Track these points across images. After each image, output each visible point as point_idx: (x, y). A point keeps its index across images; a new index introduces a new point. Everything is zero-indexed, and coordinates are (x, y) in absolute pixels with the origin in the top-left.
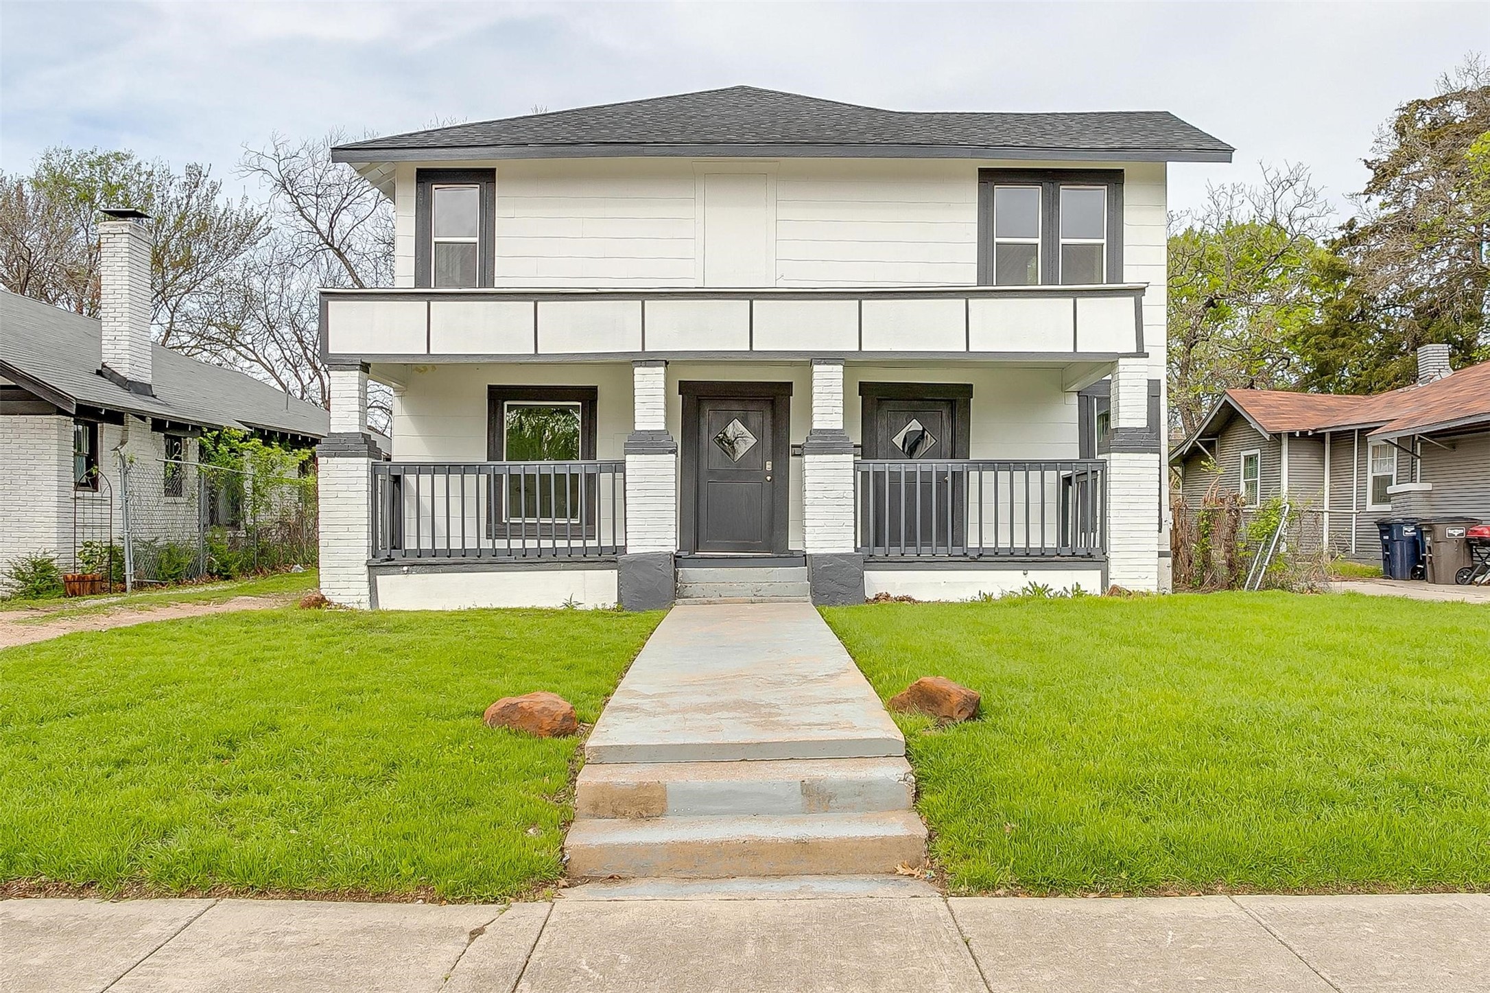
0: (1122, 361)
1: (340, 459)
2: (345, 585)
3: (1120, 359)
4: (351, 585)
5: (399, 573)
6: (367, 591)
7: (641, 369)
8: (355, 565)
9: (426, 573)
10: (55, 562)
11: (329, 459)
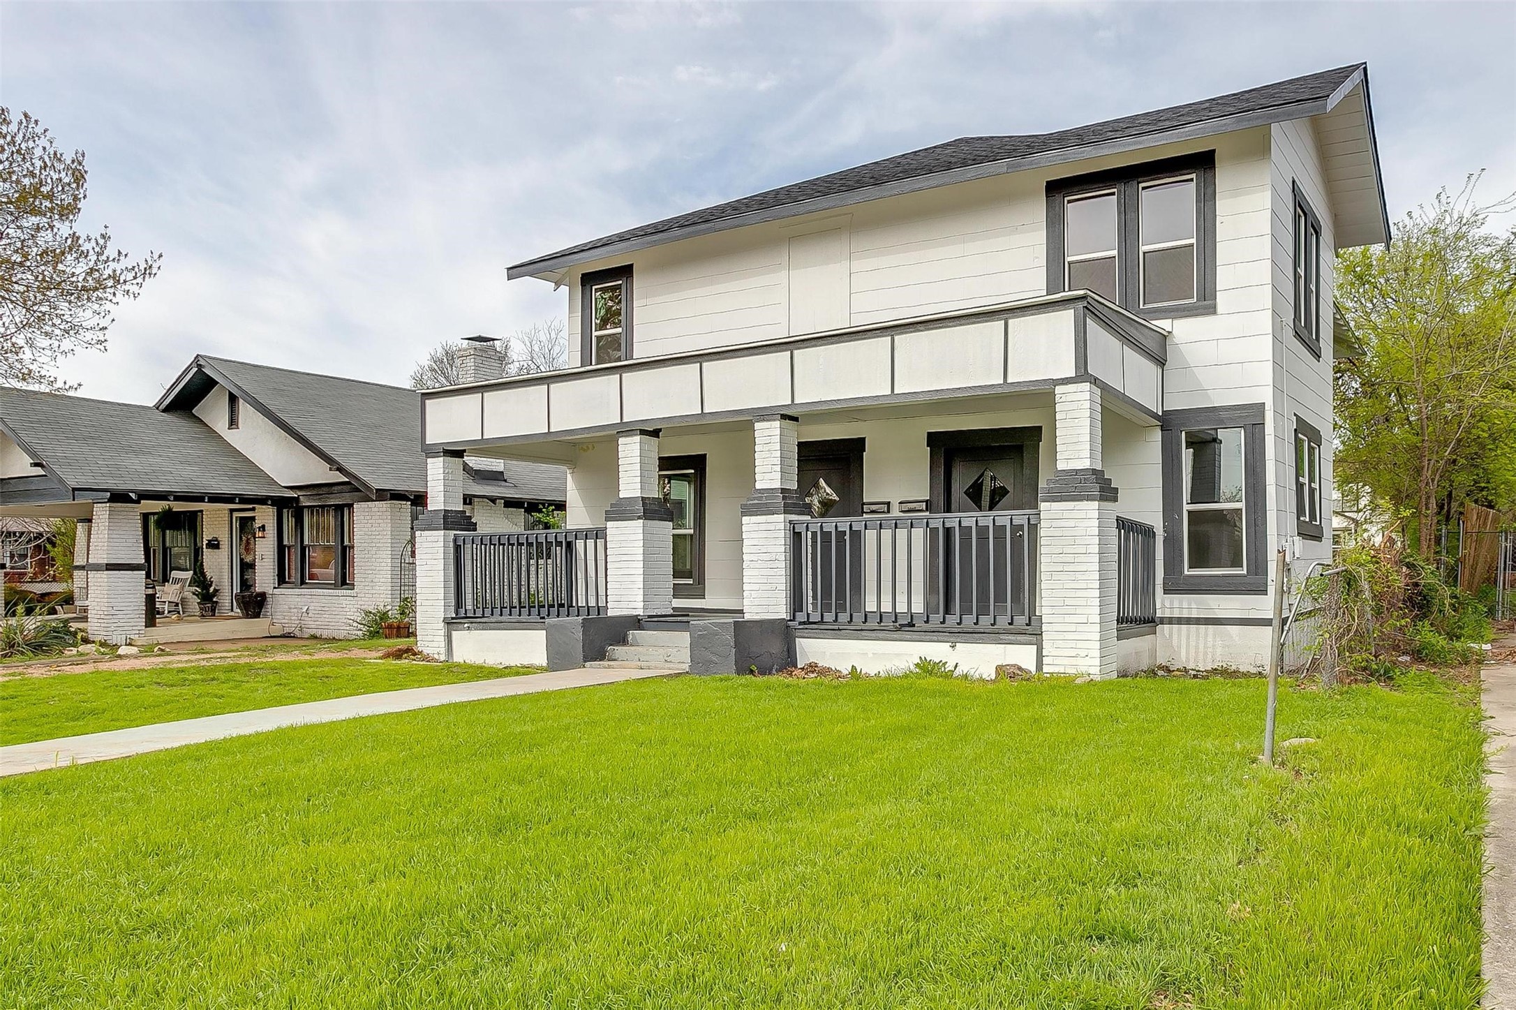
0: (1059, 389)
2: (432, 638)
3: (1056, 388)
4: (435, 638)
5: (464, 629)
6: (443, 645)
7: (624, 439)
8: (437, 622)
10: (390, 613)
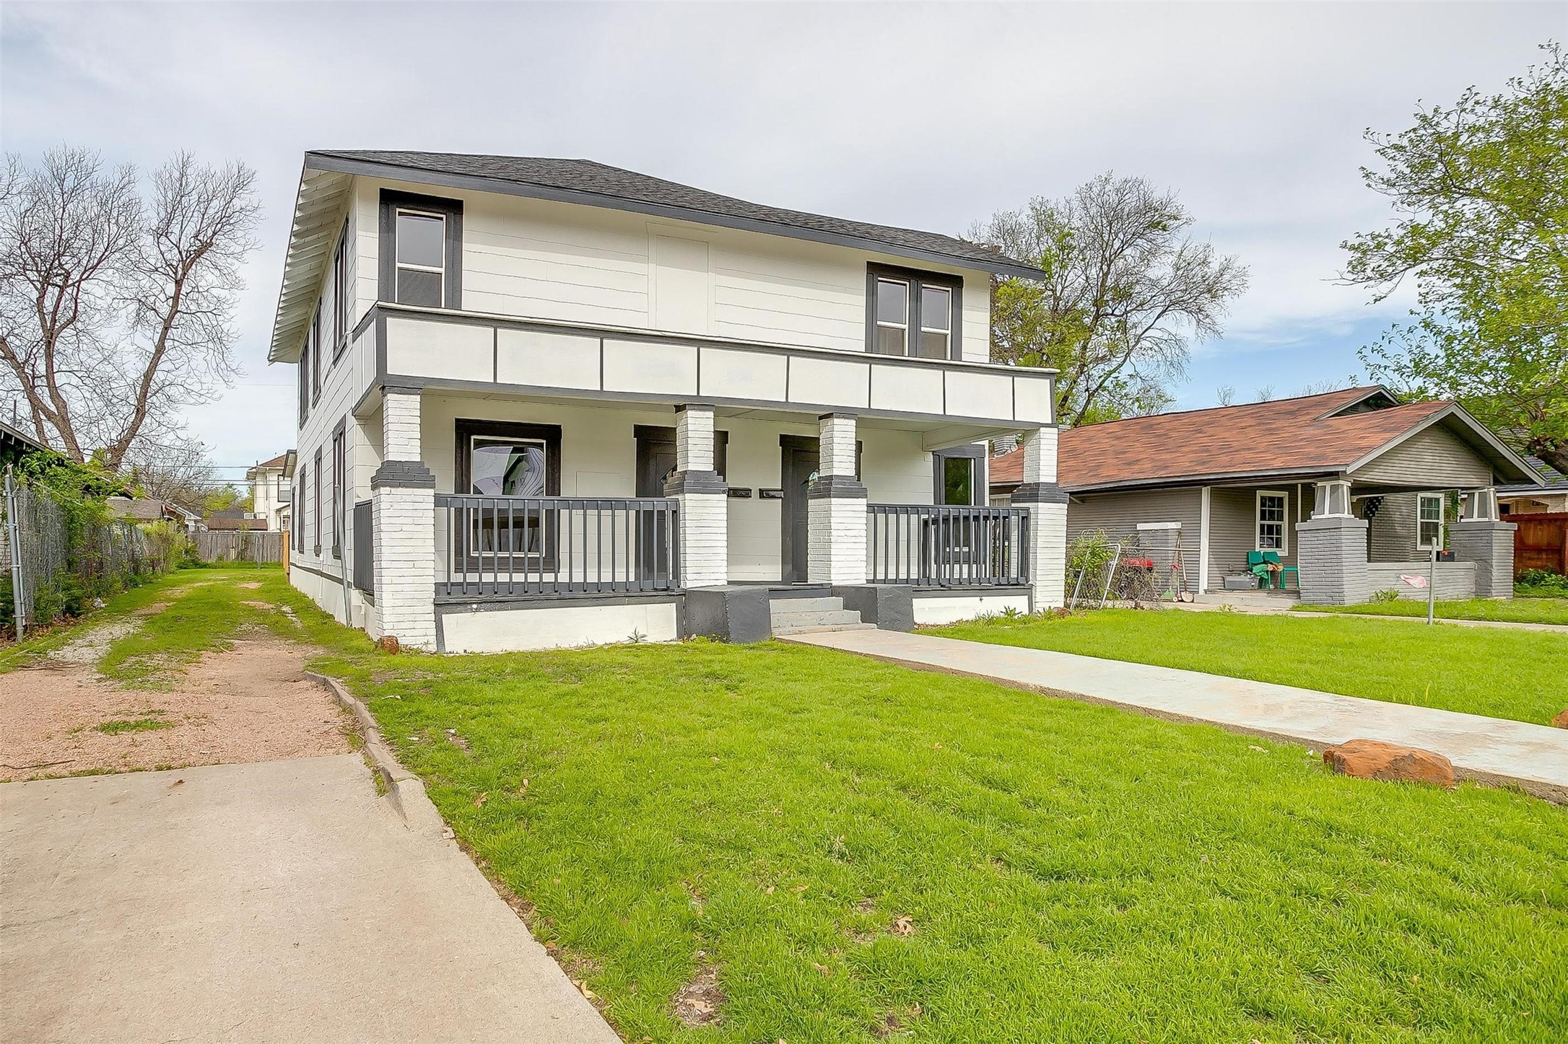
0: (1042, 430)
1: (404, 489)
2: (411, 625)
3: (1042, 429)
4: (417, 625)
5: (466, 611)
6: (434, 632)
7: (693, 412)
8: (422, 604)
9: (495, 610)
11: (392, 489)
